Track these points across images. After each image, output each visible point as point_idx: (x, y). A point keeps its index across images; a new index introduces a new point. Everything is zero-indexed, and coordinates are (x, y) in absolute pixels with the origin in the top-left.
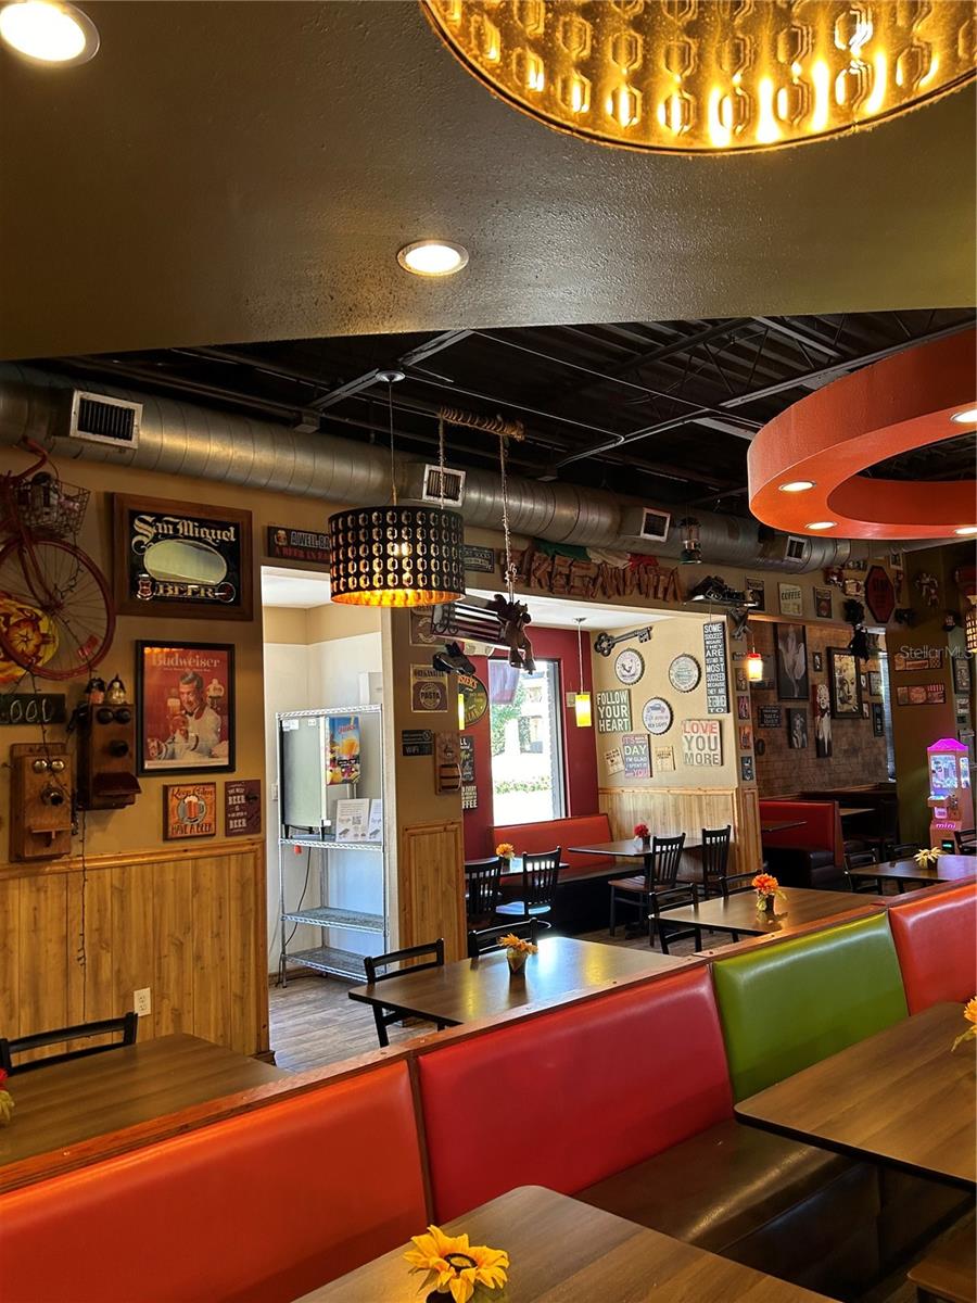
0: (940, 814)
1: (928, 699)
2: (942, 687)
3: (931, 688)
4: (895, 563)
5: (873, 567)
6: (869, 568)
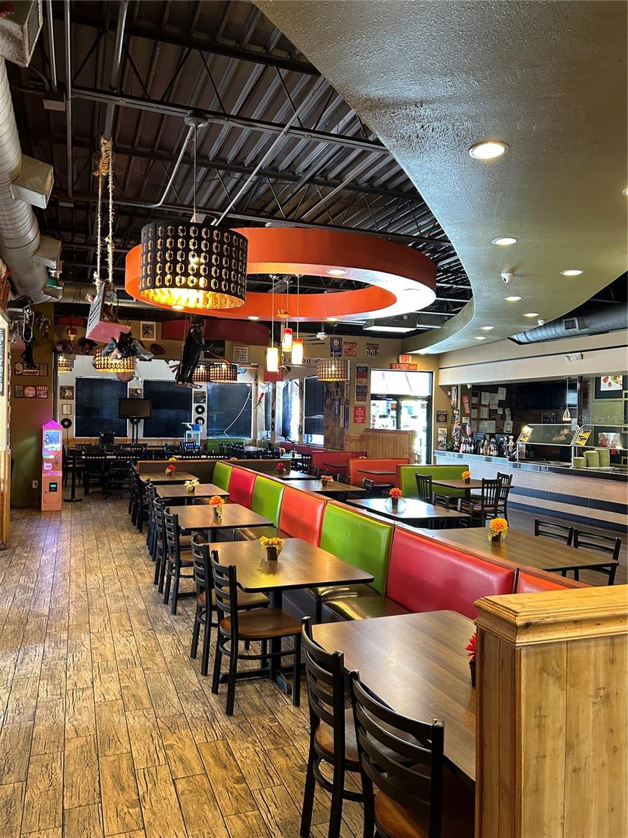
0: (47, 467)
1: (36, 395)
2: (46, 388)
3: (39, 388)
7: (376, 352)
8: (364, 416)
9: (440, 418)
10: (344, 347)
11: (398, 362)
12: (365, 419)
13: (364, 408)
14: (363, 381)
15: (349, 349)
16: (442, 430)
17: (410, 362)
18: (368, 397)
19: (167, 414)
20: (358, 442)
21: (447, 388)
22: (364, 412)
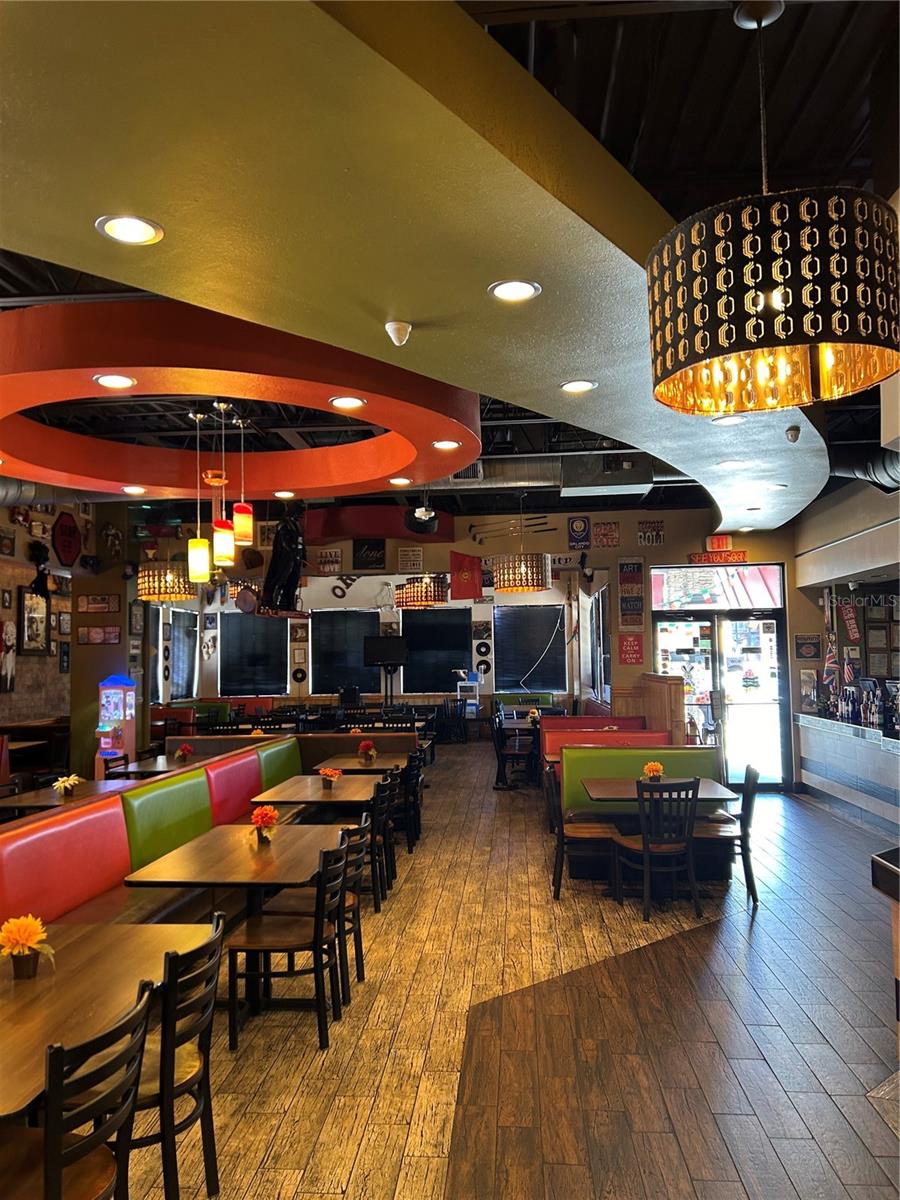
0: (106, 743)
1: (105, 640)
2: (118, 629)
3: (108, 629)
4: (85, 511)
5: (62, 514)
6: (57, 514)
7: (658, 534)
8: (640, 652)
9: (804, 650)
10: (593, 531)
11: (705, 550)
12: (641, 657)
13: (638, 638)
14: (634, 590)
15: (604, 535)
16: (807, 674)
17: (730, 548)
18: (647, 618)
19: (433, 657)
20: (629, 699)
21: (814, 592)
22: (640, 645)
